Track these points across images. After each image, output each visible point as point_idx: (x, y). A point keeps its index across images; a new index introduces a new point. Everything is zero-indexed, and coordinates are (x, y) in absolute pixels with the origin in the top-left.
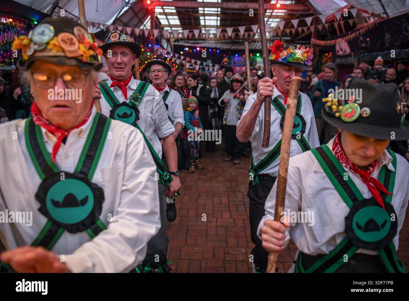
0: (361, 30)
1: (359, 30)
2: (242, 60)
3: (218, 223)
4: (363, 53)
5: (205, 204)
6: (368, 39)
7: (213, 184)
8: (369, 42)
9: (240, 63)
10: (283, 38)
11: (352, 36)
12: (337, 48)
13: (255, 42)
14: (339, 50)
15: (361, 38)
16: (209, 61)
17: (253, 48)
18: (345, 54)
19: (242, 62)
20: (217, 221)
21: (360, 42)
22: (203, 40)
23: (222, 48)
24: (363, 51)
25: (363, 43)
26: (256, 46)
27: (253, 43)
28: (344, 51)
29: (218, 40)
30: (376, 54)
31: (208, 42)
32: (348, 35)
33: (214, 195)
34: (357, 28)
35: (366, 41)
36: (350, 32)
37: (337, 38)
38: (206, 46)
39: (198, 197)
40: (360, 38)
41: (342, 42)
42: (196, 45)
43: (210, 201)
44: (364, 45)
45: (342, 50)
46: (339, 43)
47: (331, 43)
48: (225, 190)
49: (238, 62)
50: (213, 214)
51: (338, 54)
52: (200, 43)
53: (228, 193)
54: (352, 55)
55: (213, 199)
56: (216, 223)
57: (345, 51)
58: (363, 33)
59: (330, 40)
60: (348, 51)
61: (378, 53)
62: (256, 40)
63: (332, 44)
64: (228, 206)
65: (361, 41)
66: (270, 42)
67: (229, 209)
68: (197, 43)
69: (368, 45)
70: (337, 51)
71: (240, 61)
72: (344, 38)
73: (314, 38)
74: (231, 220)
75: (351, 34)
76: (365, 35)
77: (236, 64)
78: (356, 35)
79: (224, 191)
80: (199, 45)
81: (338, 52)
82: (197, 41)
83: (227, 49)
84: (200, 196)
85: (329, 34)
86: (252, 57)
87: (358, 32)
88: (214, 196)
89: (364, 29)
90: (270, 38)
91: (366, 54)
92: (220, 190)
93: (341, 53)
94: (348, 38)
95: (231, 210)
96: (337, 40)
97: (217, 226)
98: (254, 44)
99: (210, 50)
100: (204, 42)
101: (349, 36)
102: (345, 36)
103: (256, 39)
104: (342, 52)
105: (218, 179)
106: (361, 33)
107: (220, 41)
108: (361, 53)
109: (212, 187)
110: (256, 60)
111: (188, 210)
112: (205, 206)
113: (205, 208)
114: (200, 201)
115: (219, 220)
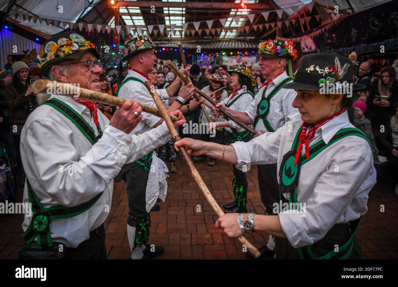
0: (326, 27)
1: (324, 26)
2: (208, 59)
3: (193, 241)
4: (328, 49)
5: (177, 216)
6: (334, 35)
7: (184, 191)
8: (335, 38)
9: (206, 62)
10: (247, 38)
11: (318, 32)
12: (303, 45)
13: (220, 41)
14: (305, 47)
15: (327, 35)
16: (174, 61)
17: (219, 47)
18: (310, 51)
19: (208, 61)
20: (191, 238)
21: (325, 39)
22: (168, 40)
23: (188, 48)
24: (328, 48)
25: (329, 39)
26: (222, 45)
27: (218, 43)
28: (309, 48)
29: (184, 41)
30: (343, 50)
31: (173, 42)
32: (313, 32)
33: (186, 204)
34: (322, 25)
35: (332, 37)
36: (315, 29)
37: (302, 35)
38: (171, 46)
39: (168, 208)
40: (325, 35)
41: (308, 39)
42: (162, 46)
43: (182, 212)
44: (329, 41)
45: (307, 47)
46: (305, 40)
47: (296, 40)
48: (198, 197)
49: (205, 61)
50: (187, 229)
51: (304, 51)
52: (165, 44)
53: (202, 201)
54: (318, 51)
55: (185, 209)
56: (191, 240)
57: (311, 48)
58: (329, 29)
59: (295, 37)
60: (314, 47)
61: (344, 49)
62: (221, 40)
63: (298, 41)
64: (203, 218)
65: (326, 37)
66: (235, 41)
67: (205, 221)
68: (163, 44)
69: (334, 41)
70: (302, 49)
71: (206, 61)
72: (310, 35)
73: (279, 36)
74: (208, 236)
75: (316, 30)
76: (331, 31)
77: (202, 63)
78: (322, 32)
79: (198, 199)
80: (165, 46)
81: (304, 49)
82: (162, 42)
83: (193, 48)
84: (170, 206)
85: (293, 32)
86: (218, 56)
87: (323, 29)
88: (186, 206)
89: (329, 25)
90: (235, 38)
91: (332, 50)
92: (193, 198)
93: (306, 50)
94: (314, 34)
95: (207, 222)
96: (302, 37)
97: (192, 245)
98: (220, 44)
99: (176, 50)
100: (170, 42)
101: (315, 33)
102: (310, 32)
103: (221, 38)
104: (308, 49)
105: (190, 185)
106: (327, 29)
107: (185, 41)
108: (327, 49)
109: (183, 194)
110: (222, 59)
111: (157, 224)
112: (177, 219)
113: (177, 221)
114: (171, 212)
115: (193, 236)
